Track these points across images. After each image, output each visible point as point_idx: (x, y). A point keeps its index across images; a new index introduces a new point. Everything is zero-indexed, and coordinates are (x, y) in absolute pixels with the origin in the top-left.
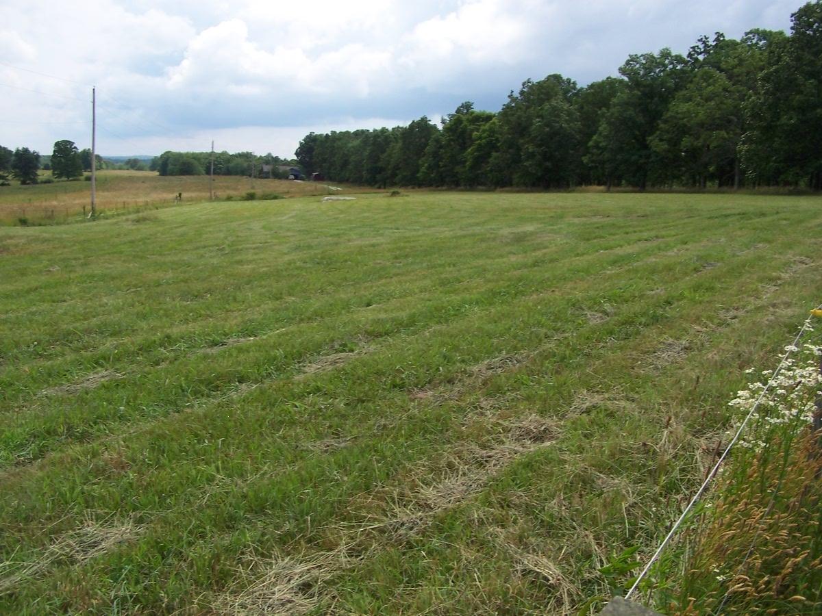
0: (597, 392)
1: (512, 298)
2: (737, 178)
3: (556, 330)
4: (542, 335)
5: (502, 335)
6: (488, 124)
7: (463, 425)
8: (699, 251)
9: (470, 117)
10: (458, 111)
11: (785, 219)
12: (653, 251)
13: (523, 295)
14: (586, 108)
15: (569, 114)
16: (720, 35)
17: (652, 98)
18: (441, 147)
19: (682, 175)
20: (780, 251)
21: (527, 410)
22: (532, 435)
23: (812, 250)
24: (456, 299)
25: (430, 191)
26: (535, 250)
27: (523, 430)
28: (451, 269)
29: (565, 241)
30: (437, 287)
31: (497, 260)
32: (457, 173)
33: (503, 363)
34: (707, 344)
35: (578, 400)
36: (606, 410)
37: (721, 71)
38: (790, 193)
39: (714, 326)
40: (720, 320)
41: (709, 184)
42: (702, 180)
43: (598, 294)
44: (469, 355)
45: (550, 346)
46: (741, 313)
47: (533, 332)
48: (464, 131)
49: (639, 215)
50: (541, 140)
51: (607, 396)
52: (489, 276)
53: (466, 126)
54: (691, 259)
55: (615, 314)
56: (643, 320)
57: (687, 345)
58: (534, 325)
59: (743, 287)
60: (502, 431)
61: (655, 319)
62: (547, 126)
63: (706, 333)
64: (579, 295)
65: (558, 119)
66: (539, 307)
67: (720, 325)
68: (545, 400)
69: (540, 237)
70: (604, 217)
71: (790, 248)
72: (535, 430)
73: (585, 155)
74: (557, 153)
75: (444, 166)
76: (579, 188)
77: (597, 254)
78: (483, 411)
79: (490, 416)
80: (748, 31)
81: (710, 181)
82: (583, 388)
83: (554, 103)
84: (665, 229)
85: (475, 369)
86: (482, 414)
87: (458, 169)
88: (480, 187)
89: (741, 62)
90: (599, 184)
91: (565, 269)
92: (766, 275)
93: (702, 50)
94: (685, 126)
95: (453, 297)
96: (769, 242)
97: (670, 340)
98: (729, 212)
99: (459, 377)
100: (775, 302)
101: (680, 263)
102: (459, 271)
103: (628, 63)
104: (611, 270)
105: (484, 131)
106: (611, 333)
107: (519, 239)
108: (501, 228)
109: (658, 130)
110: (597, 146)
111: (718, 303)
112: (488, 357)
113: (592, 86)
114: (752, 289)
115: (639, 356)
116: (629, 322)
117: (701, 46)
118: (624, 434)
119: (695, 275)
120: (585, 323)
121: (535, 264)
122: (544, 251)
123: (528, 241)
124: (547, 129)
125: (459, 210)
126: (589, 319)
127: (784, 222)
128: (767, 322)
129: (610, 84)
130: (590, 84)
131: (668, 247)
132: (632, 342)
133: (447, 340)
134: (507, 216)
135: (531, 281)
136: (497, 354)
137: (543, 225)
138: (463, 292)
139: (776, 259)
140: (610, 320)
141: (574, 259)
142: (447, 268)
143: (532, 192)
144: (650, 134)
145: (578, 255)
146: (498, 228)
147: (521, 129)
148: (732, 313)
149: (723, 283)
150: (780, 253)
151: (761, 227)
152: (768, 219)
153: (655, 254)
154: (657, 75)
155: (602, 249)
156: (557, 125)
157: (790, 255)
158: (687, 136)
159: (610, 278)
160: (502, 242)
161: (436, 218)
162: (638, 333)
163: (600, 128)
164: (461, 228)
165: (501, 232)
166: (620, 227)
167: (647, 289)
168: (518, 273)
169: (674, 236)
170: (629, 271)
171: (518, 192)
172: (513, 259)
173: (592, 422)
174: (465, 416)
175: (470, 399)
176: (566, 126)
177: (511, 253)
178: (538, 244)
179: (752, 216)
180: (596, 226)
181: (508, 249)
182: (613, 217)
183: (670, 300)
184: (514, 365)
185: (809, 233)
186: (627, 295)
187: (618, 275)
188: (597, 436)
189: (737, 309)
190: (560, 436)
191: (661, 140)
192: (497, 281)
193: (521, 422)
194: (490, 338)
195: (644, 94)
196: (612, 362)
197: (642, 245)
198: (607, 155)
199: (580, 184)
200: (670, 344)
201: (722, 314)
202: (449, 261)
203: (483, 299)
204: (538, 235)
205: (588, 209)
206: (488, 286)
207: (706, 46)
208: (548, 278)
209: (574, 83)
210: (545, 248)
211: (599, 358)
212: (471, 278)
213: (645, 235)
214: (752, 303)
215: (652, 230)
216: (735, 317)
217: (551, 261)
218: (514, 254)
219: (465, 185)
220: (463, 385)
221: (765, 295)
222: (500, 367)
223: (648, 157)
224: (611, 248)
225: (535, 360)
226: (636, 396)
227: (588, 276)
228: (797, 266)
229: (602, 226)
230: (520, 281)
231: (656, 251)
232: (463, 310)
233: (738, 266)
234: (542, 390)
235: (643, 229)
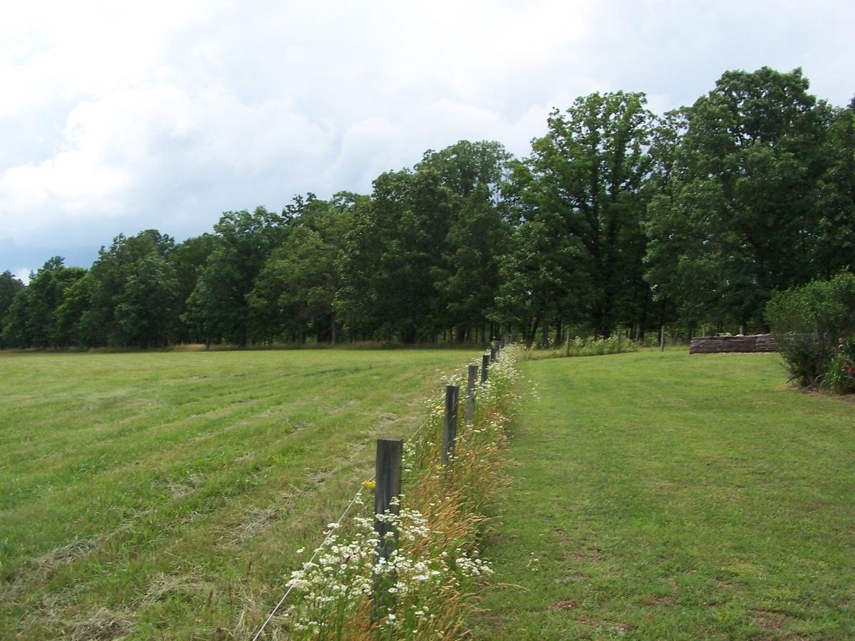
0: (176, 574)
1: (92, 474)
2: (334, 334)
3: (137, 507)
4: (121, 515)
5: (75, 518)
6: (81, 281)
7: (19, 631)
8: (292, 411)
9: (59, 273)
10: (47, 266)
11: (377, 374)
12: (246, 413)
13: (105, 470)
14: (182, 264)
15: (165, 270)
16: (311, 196)
17: (248, 255)
18: (27, 305)
19: (282, 332)
20: (370, 407)
21: (96, 604)
22: (99, 633)
23: (399, 405)
24: (26, 478)
25: (15, 352)
26: (123, 417)
27: (88, 628)
28: (26, 444)
29: (156, 406)
30: (8, 465)
31: (80, 431)
32: (47, 332)
33: (74, 551)
34: (293, 511)
35: (154, 586)
36: (183, 595)
37: (314, 229)
38: (384, 348)
39: (301, 491)
40: (308, 484)
41: (308, 339)
42: (301, 336)
43: (184, 465)
44: (35, 544)
45: (129, 526)
46: (329, 475)
47: (110, 511)
48: (53, 287)
49: (236, 374)
50: (137, 297)
51: (185, 578)
52: (68, 450)
53: (55, 282)
54: (283, 420)
55: (202, 486)
56: (230, 490)
57: (272, 514)
58: (112, 504)
59: (331, 448)
60: (64, 632)
61: (242, 488)
62: (143, 283)
63: (293, 499)
64: (163, 466)
65: (154, 276)
66: (120, 483)
67: (307, 489)
68: (117, 590)
69: (130, 403)
70: (200, 377)
71: (379, 404)
72: (102, 627)
73: (182, 313)
74: (153, 311)
75: (31, 326)
76: (177, 346)
77: (188, 419)
78: (45, 610)
79: (53, 615)
80: (336, 193)
81: (309, 336)
82: (161, 572)
83: (149, 259)
84: (260, 389)
85: (41, 560)
86: (43, 614)
87: (47, 328)
88: (72, 348)
89: (332, 223)
90: (198, 342)
91: (152, 438)
92: (355, 433)
93: (297, 209)
94: (282, 282)
95: (25, 476)
96: (361, 399)
97: (256, 510)
98: (323, 369)
99: (21, 572)
100: (360, 461)
101: (272, 425)
102: (35, 445)
103: (222, 220)
104: (200, 436)
105: (76, 288)
106: (195, 507)
107: (108, 405)
108: (89, 394)
109: (254, 287)
110: (194, 304)
111: (306, 466)
112: (58, 545)
113: (188, 242)
114: (340, 449)
115: (222, 530)
116: (214, 493)
117: (296, 205)
118: (200, 621)
119: (286, 438)
120: (169, 497)
121: (122, 433)
122: (133, 418)
123: (117, 407)
124: (143, 286)
125: (45, 375)
126: (173, 493)
127: (376, 377)
128: (351, 484)
129: (207, 239)
130: (186, 240)
131: (262, 408)
132: (215, 516)
133: (11, 528)
134: (98, 379)
135: (115, 453)
136: (68, 541)
137: (136, 388)
138: (38, 469)
139: (365, 416)
140: (195, 493)
141: (163, 425)
142: (22, 443)
143: (128, 351)
144: (249, 291)
145: (168, 421)
146: (86, 394)
147: (114, 286)
148: (321, 475)
149: (313, 444)
150: (370, 410)
151: (353, 383)
152: (360, 375)
153: (248, 417)
154: (253, 232)
155: (193, 414)
156: (153, 281)
157: (378, 412)
158: (284, 292)
159: (199, 445)
160: (89, 409)
161: (18, 384)
162: (223, 504)
163: (198, 285)
164: (46, 396)
165: (89, 398)
166: (215, 389)
167: (236, 456)
168: (99, 445)
169: (269, 396)
170: (219, 436)
171: (113, 352)
172: (98, 428)
173: (167, 610)
174: (23, 620)
175: (31, 598)
176: (163, 282)
177: (96, 422)
178: (127, 410)
179: (347, 372)
180: (192, 387)
181: (93, 418)
182: (209, 377)
183: (258, 466)
184: (86, 552)
185: (397, 387)
186: (215, 463)
187: (206, 442)
188: (171, 626)
189: (325, 472)
190: (131, 630)
191: (260, 296)
192: (77, 455)
193: (87, 619)
194: (63, 522)
195: (240, 252)
196: (193, 540)
197: (236, 407)
198: (205, 313)
199: (179, 342)
200: (255, 515)
201: (310, 478)
202: (25, 435)
203: (58, 478)
204: (129, 401)
205: (185, 369)
206: (66, 462)
207: (301, 205)
208: (133, 449)
209: (172, 240)
210: (135, 414)
211: (180, 535)
212: (48, 453)
213: (240, 396)
214: (341, 463)
215: (247, 390)
216: (322, 480)
217: (140, 429)
218: (100, 423)
219: (55, 346)
220: (25, 581)
221: (352, 454)
222: (70, 556)
223: (246, 314)
224: (204, 412)
225: (110, 544)
226: (217, 575)
227: (176, 444)
228: (385, 422)
229: (198, 388)
230: (103, 454)
231: (249, 414)
232: (34, 492)
233: (328, 426)
234: (116, 578)
235: (239, 389)
